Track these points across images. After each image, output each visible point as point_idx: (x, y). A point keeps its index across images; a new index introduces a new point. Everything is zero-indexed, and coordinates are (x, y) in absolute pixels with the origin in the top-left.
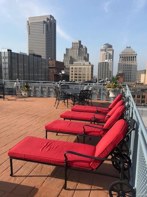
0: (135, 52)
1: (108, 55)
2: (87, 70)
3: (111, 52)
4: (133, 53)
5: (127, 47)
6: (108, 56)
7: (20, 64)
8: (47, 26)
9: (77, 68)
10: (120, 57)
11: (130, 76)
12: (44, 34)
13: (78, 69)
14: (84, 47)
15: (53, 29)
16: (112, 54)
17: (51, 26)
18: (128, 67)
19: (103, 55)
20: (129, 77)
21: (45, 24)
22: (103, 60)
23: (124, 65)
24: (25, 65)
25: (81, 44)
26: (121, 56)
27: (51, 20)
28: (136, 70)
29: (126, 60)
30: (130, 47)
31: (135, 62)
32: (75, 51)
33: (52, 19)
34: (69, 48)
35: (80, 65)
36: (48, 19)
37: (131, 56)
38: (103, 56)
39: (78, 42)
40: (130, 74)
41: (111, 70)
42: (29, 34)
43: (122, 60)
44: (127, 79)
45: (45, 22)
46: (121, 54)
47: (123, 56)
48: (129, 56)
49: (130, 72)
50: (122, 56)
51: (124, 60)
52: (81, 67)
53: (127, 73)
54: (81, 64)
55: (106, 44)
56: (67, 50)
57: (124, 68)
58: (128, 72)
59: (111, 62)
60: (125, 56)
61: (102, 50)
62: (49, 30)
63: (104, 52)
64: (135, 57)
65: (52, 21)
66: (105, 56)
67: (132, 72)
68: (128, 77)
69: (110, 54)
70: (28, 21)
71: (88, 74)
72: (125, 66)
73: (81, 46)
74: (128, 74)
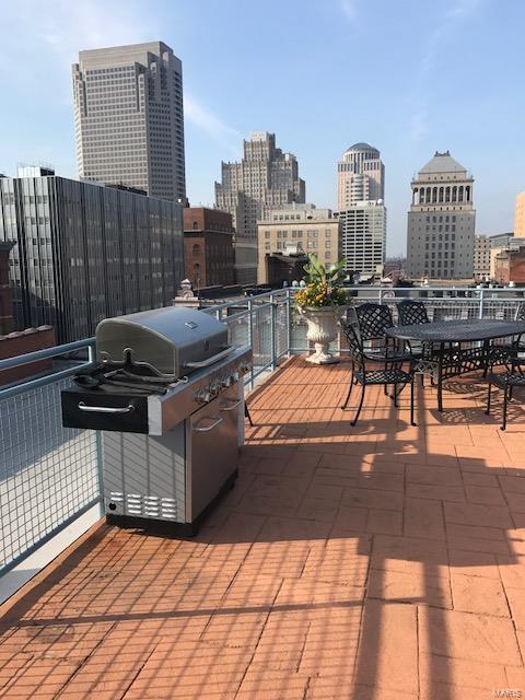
0: (465, 172)
1: (366, 184)
2: (322, 239)
3: (375, 174)
4: (460, 177)
5: (437, 155)
6: (365, 188)
7: (89, 222)
8: (150, 83)
9: (285, 233)
10: (416, 190)
11: (453, 257)
12: (140, 113)
13: (290, 235)
14: (287, 158)
15: (173, 93)
16: (378, 181)
17: (163, 83)
18: (444, 223)
19: (349, 185)
20: (449, 259)
21: (141, 76)
22: (350, 203)
23: (428, 219)
24: (108, 225)
25: (277, 147)
26: (415, 186)
27: (162, 61)
28: (471, 236)
29: (435, 200)
30: (448, 154)
31: (467, 207)
32: (256, 171)
33: (166, 57)
34: (233, 162)
35: (296, 221)
36: (152, 58)
37: (451, 185)
38: (350, 189)
39: (264, 139)
40: (450, 251)
41: (380, 239)
42: (85, 112)
43: (421, 200)
44: (443, 269)
45: (140, 69)
46: (417, 179)
47: (426, 186)
48: (445, 186)
49: (450, 242)
50: (419, 187)
51: (428, 201)
52: (300, 227)
53: (440, 246)
54: (298, 218)
55: (355, 147)
56: (225, 167)
57: (431, 228)
58: (444, 242)
59: (379, 207)
60: (432, 186)
61: (342, 168)
62: (158, 97)
63: (350, 174)
64: (468, 189)
65: (166, 65)
66: (354, 189)
67: (458, 242)
68: (443, 260)
69: (371, 181)
70: (78, 66)
71: (327, 255)
72: (432, 223)
73: (276, 154)
74: (443, 250)
